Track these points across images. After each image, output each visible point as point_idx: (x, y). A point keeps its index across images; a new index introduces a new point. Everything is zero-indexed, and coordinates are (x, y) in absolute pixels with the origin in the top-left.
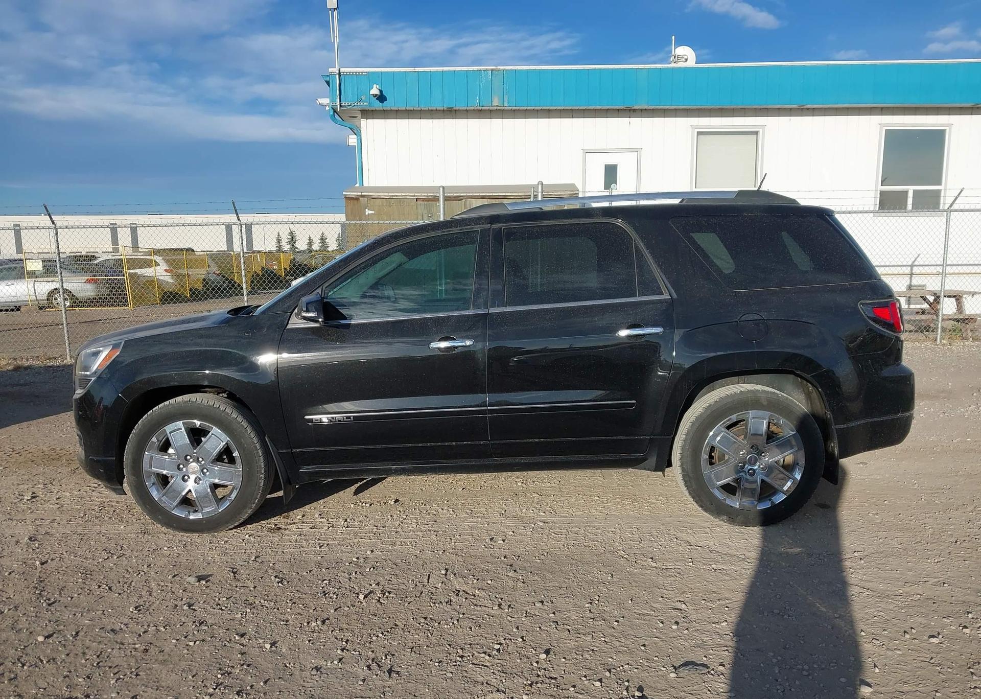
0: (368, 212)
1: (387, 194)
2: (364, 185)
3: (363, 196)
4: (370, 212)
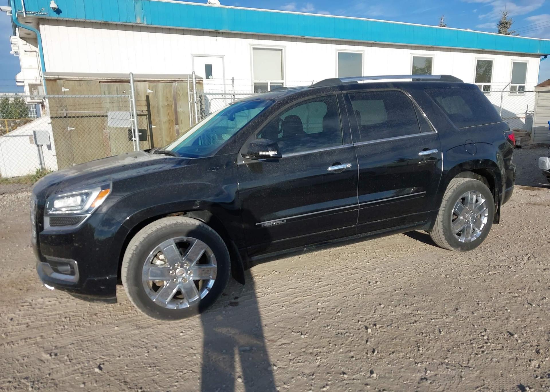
0: (64, 90)
1: (78, 77)
2: (47, 71)
3: (59, 79)
4: (66, 90)
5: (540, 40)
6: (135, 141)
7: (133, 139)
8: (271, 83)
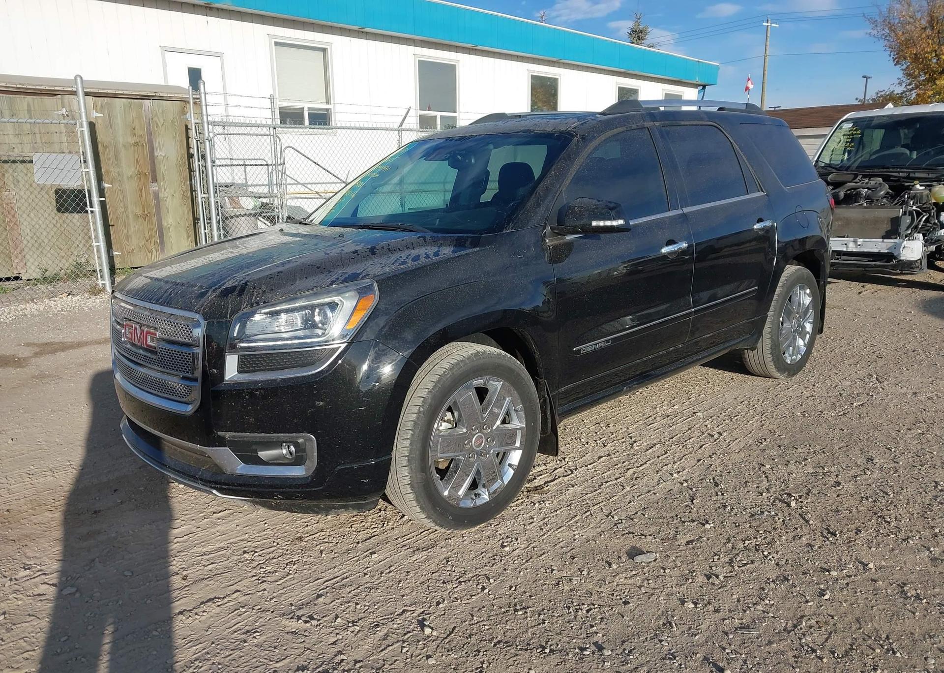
5: (699, 62)
6: (92, 212)
7: (89, 209)
8: (309, 109)
